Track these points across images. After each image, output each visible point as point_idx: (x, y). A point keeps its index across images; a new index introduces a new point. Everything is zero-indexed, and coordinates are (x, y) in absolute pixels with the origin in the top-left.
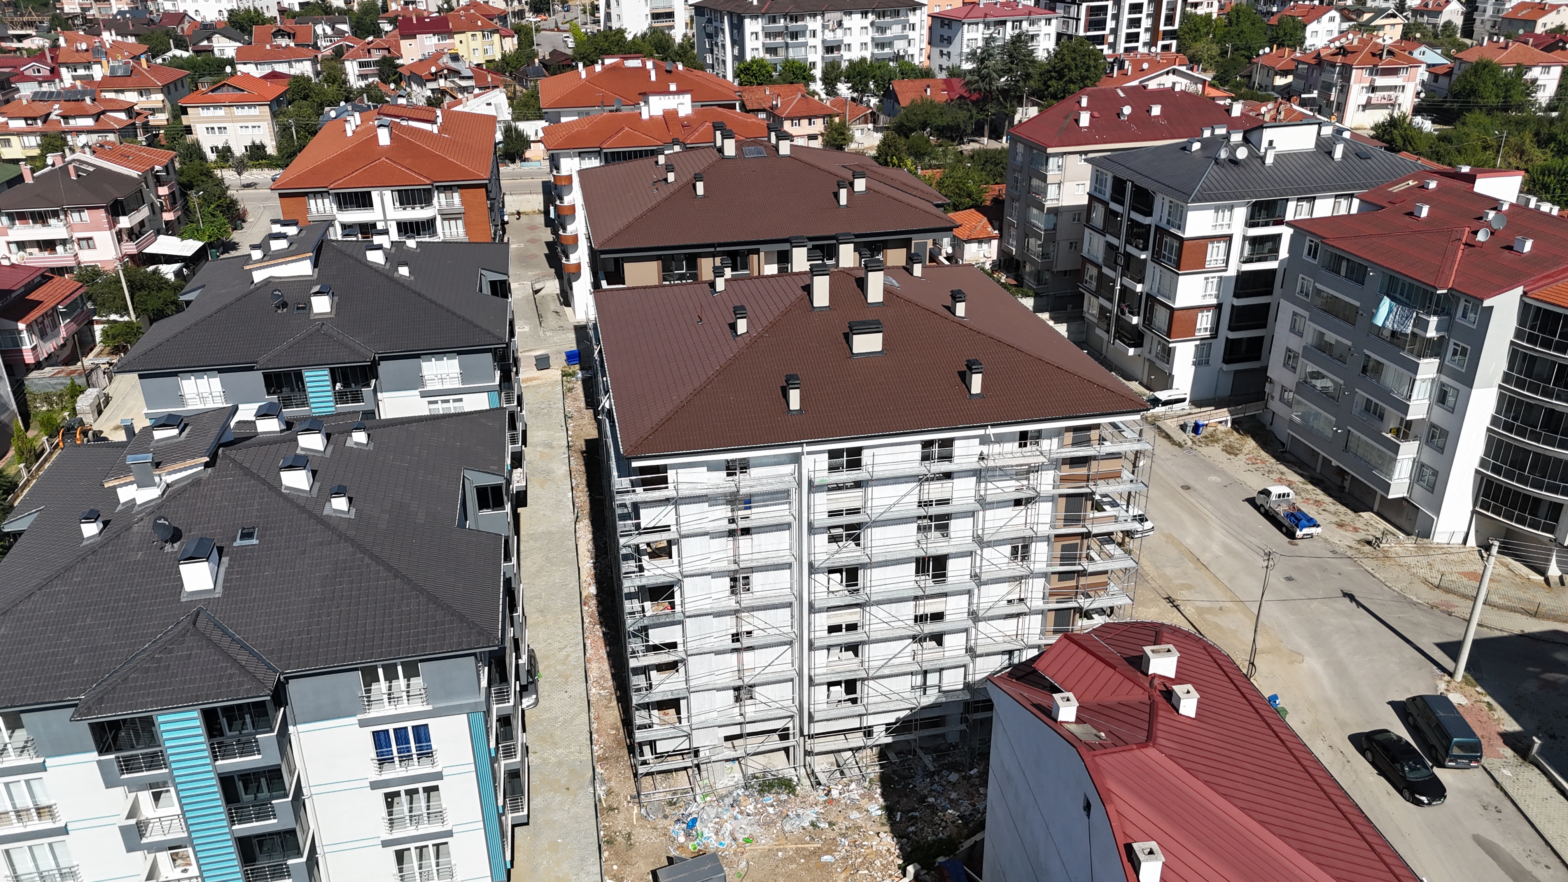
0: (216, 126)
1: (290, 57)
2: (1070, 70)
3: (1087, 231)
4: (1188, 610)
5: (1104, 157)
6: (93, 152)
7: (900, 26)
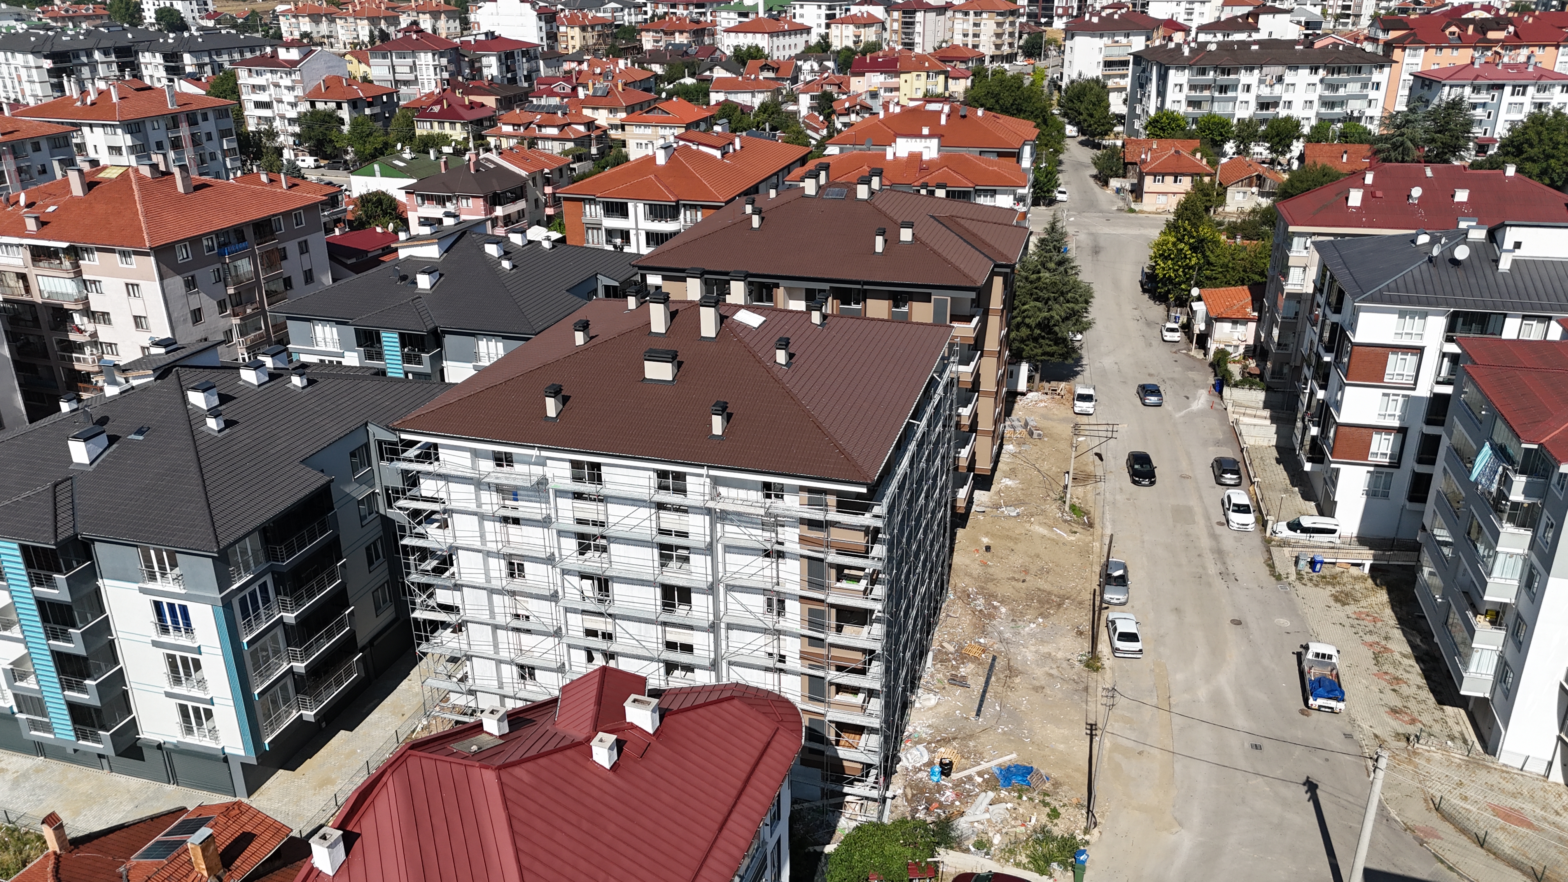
0: (643, 141)
1: (755, 88)
5: (1332, 242)
6: (500, 153)
7: (1359, 85)
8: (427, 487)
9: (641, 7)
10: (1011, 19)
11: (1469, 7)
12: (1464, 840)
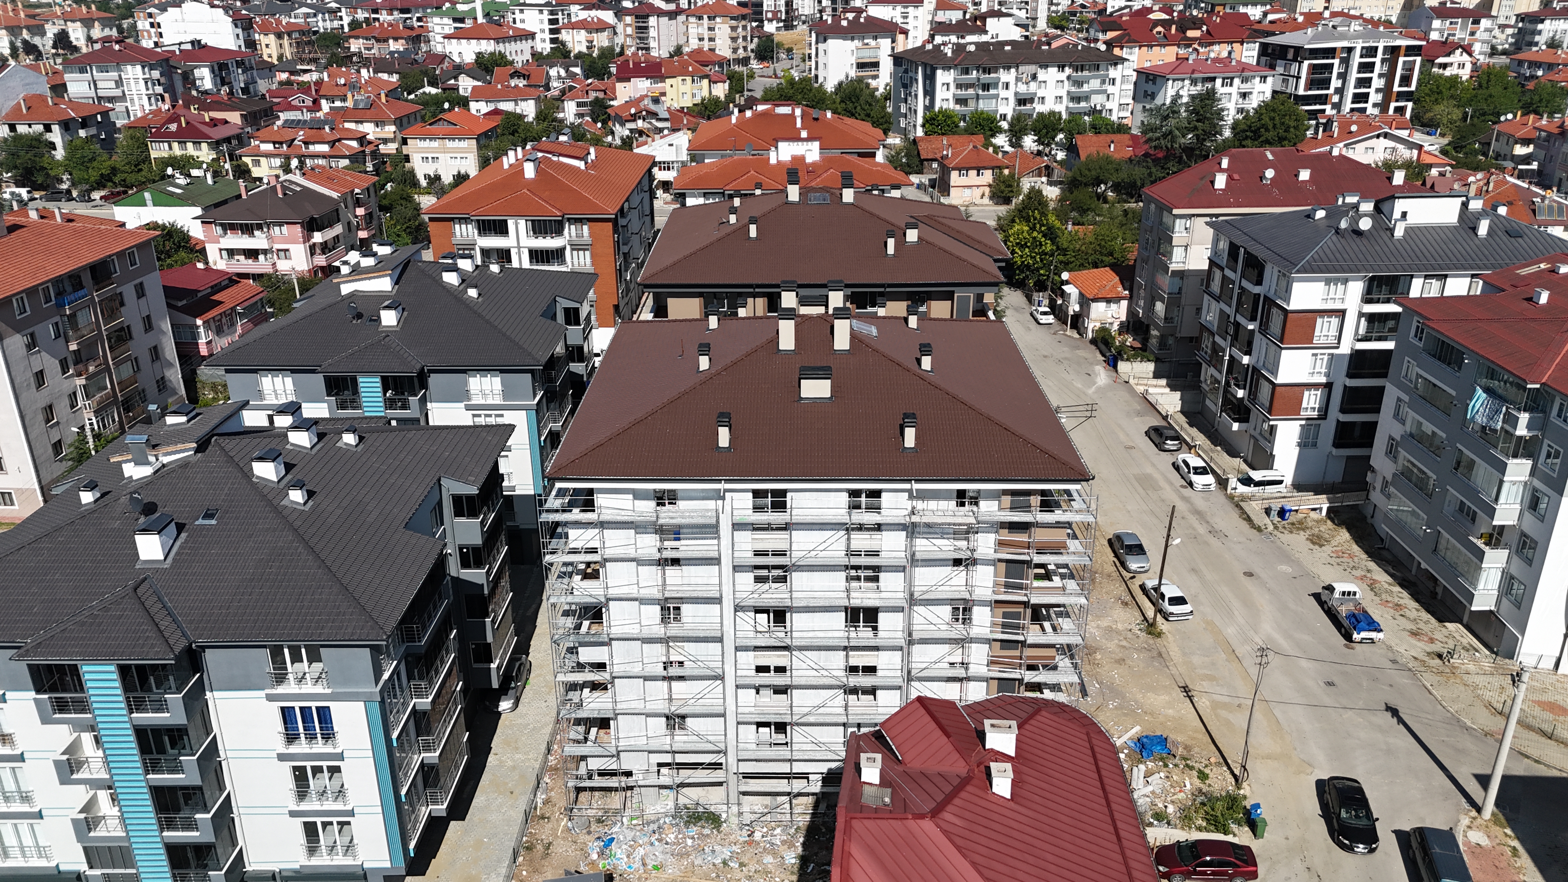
0: (430, 156)
1: (517, 96)
2: (1267, 130)
3: (1206, 297)
4: (1203, 703)
5: (1226, 221)
6: (304, 174)
7: (1099, 81)
8: (577, 538)
9: (336, 12)
10: (743, 23)
11: (1150, 10)
12: (1533, 736)
